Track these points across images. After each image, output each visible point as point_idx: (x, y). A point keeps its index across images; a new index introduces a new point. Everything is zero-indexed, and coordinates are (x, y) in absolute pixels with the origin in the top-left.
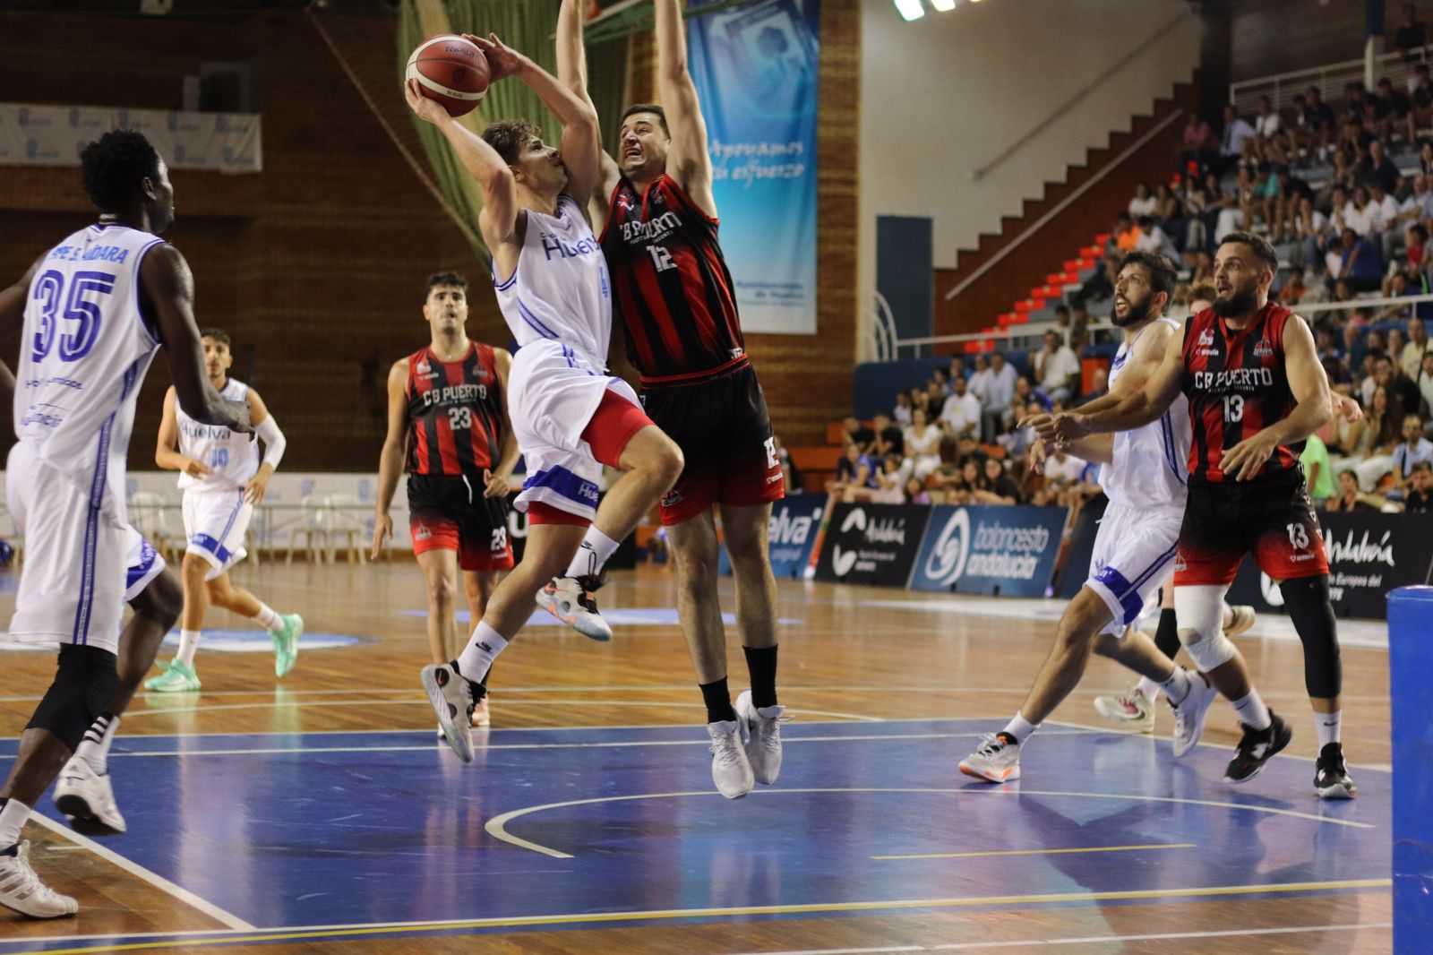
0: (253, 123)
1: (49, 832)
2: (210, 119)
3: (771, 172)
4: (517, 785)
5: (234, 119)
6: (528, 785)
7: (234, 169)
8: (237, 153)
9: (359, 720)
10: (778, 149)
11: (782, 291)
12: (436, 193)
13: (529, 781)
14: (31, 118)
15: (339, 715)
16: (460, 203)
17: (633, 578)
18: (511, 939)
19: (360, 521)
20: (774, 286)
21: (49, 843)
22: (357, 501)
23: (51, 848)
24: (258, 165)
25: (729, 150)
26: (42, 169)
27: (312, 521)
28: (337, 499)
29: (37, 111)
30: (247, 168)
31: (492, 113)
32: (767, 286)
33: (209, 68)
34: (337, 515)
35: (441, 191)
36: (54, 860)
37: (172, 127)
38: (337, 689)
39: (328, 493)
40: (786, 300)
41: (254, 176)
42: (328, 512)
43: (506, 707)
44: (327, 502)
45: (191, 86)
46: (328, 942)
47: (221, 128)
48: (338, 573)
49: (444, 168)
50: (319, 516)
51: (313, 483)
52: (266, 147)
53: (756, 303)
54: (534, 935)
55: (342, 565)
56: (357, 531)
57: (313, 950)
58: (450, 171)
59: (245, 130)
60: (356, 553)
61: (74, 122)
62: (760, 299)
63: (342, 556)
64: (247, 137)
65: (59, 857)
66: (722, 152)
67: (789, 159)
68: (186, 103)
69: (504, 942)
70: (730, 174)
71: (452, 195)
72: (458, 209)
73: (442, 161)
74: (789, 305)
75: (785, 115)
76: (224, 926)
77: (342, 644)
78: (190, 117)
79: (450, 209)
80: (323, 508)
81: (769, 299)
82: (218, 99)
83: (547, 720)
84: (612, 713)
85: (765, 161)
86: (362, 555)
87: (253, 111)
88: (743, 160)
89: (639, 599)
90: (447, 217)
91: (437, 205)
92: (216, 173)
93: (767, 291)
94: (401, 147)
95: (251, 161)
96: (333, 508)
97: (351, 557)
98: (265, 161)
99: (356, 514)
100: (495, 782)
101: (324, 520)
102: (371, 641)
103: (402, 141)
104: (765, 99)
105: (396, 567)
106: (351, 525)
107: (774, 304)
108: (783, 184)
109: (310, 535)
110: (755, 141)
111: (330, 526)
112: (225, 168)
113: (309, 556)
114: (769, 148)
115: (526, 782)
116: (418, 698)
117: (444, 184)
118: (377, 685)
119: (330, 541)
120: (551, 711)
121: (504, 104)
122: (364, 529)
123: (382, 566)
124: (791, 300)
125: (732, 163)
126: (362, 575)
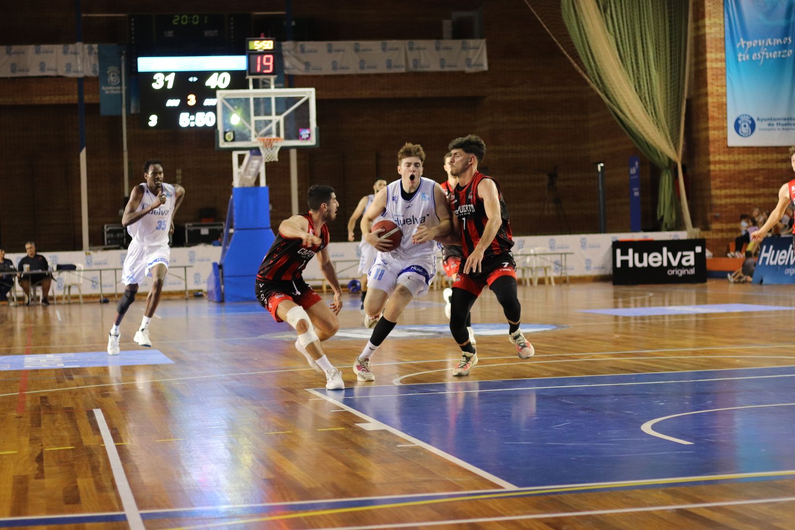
0: (482, 44)
1: (398, 437)
2: (458, 43)
3: (774, 55)
4: (656, 404)
5: (471, 42)
6: (663, 404)
7: (472, 70)
8: (473, 61)
9: (562, 370)
10: (778, 41)
11: (782, 122)
12: (586, 77)
13: (663, 402)
14: (361, 48)
15: (550, 368)
16: (599, 82)
17: (706, 287)
18: (665, 491)
19: (551, 261)
20: (779, 119)
21: (397, 443)
22: (549, 251)
23: (399, 446)
24: (485, 67)
25: (749, 44)
26: (367, 75)
27: (524, 263)
28: (538, 250)
29: (364, 44)
30: (480, 69)
31: (614, 31)
32: (775, 120)
33: (456, 15)
34: (538, 258)
35: (588, 76)
36: (401, 452)
37: (438, 49)
38: (548, 354)
39: (533, 247)
40: (785, 127)
41: (484, 73)
42: (533, 256)
43: (643, 360)
44: (532, 251)
45: (447, 25)
46: (560, 495)
47: (464, 48)
48: (540, 291)
49: (589, 63)
50: (528, 259)
51: (524, 242)
52: (489, 57)
53: (769, 130)
54: (677, 488)
55: (541, 286)
56: (549, 267)
57: (552, 499)
58: (593, 64)
59: (477, 48)
60: (549, 279)
61: (384, 49)
62: (771, 127)
63: (541, 282)
64: (479, 52)
65: (404, 450)
66: (745, 45)
67: (784, 47)
68: (445, 35)
69: (660, 493)
70: (751, 57)
71: (594, 78)
72: (598, 85)
73: (588, 58)
74: (787, 129)
75: (781, 22)
76: (501, 487)
77: (548, 329)
78: (447, 43)
79: (594, 86)
80: (530, 255)
81: (775, 127)
82: (462, 32)
83: (668, 368)
84: (704, 362)
85: (770, 48)
86: (552, 280)
87: (481, 37)
88: (758, 48)
89: (709, 299)
90: (592, 90)
91: (587, 84)
92: (463, 73)
93: (775, 123)
94: (565, 52)
95: (482, 65)
96: (535, 255)
97: (547, 282)
98: (489, 64)
99: (548, 258)
100: (643, 403)
101: (531, 261)
102: (563, 327)
103: (565, 49)
104: (769, 14)
105: (572, 286)
106: (546, 264)
107: (779, 129)
108: (781, 61)
109: (523, 271)
110: (764, 38)
111: (534, 265)
112: (468, 70)
113: (523, 282)
114: (772, 41)
115: (661, 402)
116: (594, 357)
117: (589, 71)
118: (569, 351)
119: (534, 273)
120: (669, 363)
121: (621, 25)
122: (553, 266)
123: (564, 286)
124: (789, 127)
125: (751, 51)
126: (553, 291)
